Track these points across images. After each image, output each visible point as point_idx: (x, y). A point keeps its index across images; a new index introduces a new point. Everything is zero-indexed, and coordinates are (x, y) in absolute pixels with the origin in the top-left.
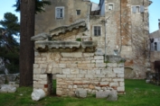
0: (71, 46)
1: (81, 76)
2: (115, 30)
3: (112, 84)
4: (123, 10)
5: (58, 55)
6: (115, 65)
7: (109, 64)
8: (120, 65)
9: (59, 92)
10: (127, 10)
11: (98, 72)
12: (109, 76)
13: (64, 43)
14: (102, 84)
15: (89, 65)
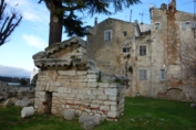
0: (62, 64)
1: (73, 95)
2: (162, 49)
3: (102, 108)
4: (170, 27)
5: (55, 73)
6: (106, 85)
7: (100, 84)
8: (112, 85)
9: (54, 111)
10: (175, 27)
11: (89, 92)
12: (100, 97)
13: (56, 61)
14: (92, 106)
15: (81, 84)
